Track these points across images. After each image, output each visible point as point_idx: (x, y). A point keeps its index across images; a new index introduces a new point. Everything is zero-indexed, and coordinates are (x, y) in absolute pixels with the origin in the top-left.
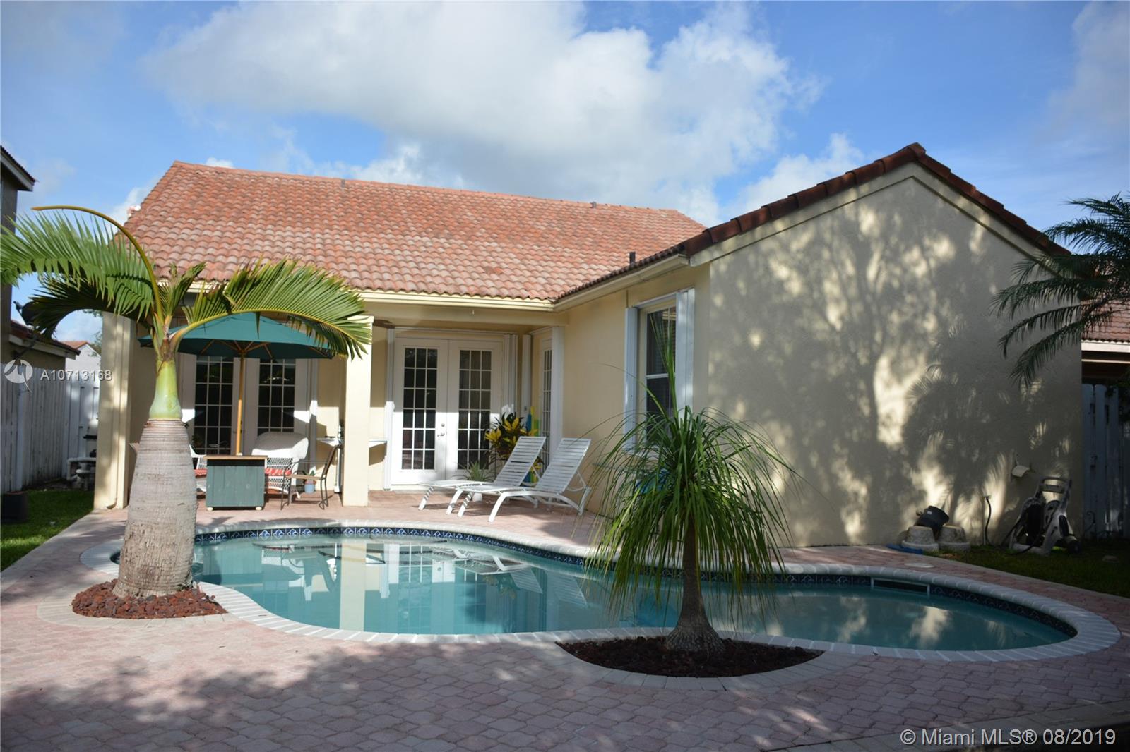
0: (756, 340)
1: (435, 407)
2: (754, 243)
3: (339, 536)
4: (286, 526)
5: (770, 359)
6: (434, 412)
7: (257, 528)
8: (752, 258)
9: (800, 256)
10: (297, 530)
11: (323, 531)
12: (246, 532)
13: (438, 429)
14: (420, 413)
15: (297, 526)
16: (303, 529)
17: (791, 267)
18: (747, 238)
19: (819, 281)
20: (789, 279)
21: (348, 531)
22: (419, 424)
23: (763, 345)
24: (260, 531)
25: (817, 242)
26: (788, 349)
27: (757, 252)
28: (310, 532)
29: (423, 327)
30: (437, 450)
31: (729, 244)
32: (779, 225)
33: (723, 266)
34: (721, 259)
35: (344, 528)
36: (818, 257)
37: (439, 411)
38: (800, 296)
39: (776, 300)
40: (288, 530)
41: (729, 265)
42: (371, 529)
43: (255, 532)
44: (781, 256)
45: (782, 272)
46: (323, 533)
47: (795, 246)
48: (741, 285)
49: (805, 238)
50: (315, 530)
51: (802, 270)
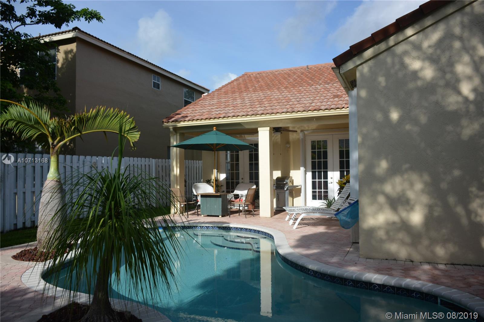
0: (395, 116)
1: (327, 169)
2: (389, 49)
3: (229, 231)
4: (207, 225)
5: (408, 127)
6: (327, 172)
7: (195, 225)
8: (389, 60)
9: (430, 51)
10: (212, 227)
11: (223, 228)
12: (191, 227)
13: (329, 180)
14: (320, 173)
15: (211, 225)
16: (214, 227)
17: (423, 60)
18: (382, 46)
19: (451, 64)
20: (422, 69)
21: (233, 229)
22: (320, 178)
23: (402, 119)
24: (197, 227)
25: (449, 36)
26: (423, 119)
27: (394, 55)
28: (217, 228)
29: (318, 129)
30: (329, 190)
31: (369, 53)
32: (409, 32)
33: (365, 68)
34: (364, 65)
35: (231, 228)
36: (451, 47)
37: (329, 171)
38: (433, 79)
39: (411, 85)
40: (209, 227)
41: (371, 68)
42: (242, 228)
43: (195, 227)
44: (414, 54)
45: (416, 65)
46: (223, 229)
47: (426, 44)
48: (382, 80)
49: (436, 36)
50: (220, 228)
51: (433, 60)
